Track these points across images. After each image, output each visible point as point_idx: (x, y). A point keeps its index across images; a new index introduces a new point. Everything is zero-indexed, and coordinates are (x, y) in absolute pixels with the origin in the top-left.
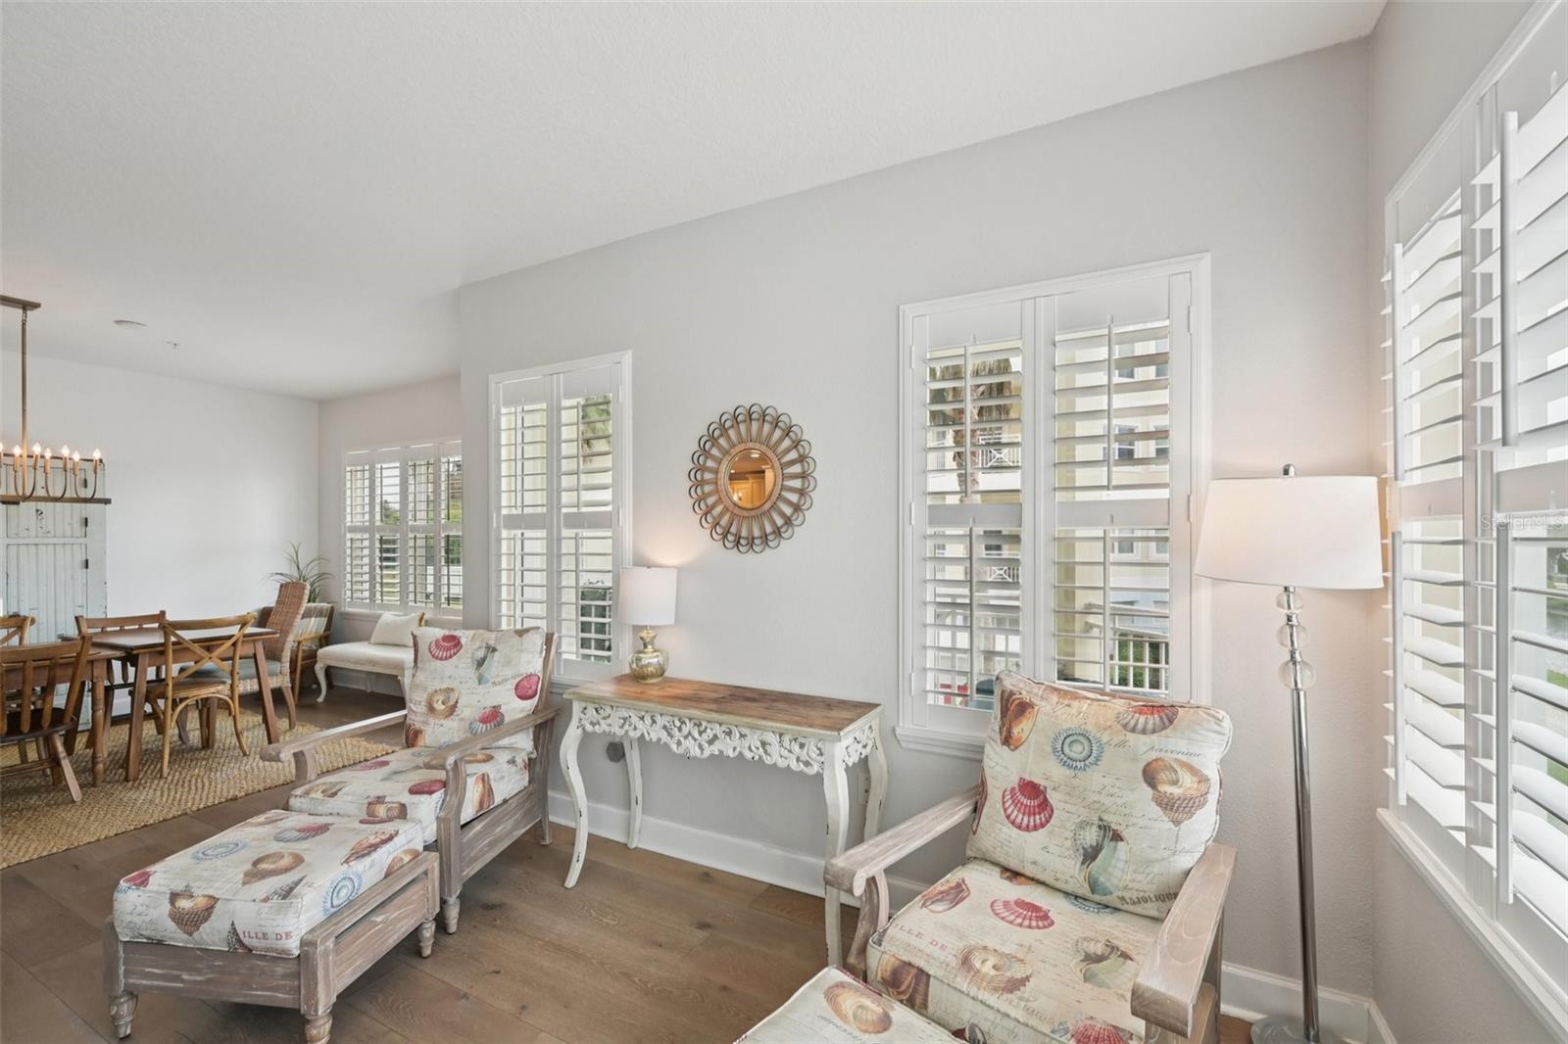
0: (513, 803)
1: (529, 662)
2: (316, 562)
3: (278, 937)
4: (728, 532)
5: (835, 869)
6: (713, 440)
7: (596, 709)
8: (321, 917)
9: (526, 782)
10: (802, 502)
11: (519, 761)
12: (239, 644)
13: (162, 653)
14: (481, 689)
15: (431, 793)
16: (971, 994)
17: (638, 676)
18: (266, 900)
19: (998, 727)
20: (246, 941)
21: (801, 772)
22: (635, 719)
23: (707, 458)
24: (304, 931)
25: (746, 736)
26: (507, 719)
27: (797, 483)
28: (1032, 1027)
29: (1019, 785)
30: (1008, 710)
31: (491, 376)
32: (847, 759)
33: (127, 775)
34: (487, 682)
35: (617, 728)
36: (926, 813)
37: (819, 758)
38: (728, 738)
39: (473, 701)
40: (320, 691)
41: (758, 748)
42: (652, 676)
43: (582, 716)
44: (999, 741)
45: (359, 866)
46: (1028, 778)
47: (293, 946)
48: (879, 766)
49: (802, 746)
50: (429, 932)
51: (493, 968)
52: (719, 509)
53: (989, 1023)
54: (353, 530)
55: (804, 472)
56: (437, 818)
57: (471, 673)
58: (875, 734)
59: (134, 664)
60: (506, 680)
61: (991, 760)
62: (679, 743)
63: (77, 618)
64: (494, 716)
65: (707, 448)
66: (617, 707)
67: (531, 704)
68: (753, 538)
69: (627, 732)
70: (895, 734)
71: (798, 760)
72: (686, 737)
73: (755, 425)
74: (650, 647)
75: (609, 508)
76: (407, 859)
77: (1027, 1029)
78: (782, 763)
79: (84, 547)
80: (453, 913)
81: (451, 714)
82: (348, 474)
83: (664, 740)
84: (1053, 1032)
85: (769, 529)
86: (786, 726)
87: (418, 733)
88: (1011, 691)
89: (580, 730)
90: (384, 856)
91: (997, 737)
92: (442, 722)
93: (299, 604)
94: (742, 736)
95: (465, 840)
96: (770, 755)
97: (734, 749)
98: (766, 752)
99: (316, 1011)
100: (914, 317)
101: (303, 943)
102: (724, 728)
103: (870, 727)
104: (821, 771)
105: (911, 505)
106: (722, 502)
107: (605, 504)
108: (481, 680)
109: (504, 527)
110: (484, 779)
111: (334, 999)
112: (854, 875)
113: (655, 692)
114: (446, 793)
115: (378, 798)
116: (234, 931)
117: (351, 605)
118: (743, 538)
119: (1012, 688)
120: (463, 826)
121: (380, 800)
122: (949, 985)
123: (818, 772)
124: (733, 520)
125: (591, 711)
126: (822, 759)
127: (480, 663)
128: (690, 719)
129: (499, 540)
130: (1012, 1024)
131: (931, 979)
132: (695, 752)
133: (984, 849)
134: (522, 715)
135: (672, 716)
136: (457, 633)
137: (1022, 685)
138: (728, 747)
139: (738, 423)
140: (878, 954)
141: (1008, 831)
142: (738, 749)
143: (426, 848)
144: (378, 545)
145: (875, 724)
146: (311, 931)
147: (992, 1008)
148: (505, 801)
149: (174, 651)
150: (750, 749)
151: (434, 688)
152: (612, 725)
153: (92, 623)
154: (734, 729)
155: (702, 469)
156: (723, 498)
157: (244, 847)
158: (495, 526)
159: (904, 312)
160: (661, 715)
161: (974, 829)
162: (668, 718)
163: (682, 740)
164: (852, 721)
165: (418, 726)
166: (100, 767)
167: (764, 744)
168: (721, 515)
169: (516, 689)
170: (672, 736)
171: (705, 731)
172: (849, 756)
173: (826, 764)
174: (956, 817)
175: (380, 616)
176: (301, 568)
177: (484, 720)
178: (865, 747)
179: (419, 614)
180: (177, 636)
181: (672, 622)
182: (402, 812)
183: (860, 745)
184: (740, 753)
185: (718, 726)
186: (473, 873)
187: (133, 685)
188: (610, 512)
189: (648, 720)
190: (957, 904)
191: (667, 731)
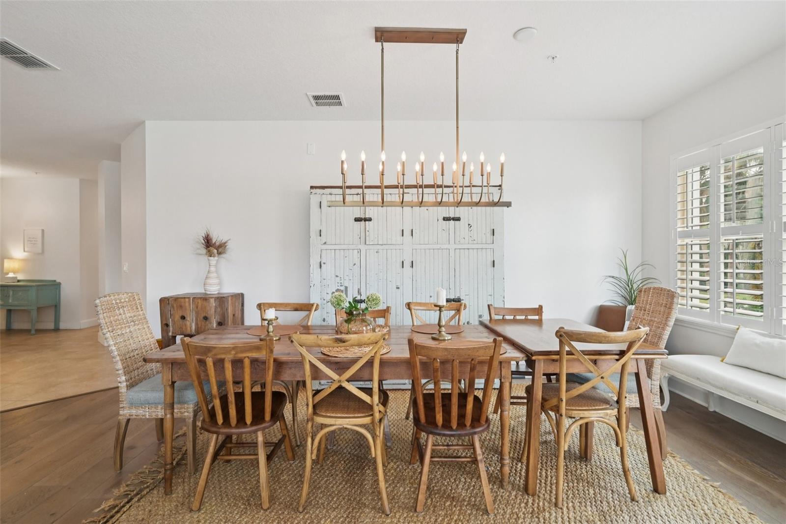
2: (640, 268)
63: (489, 306)
79: (492, 250)
153: (498, 311)
176: (629, 274)
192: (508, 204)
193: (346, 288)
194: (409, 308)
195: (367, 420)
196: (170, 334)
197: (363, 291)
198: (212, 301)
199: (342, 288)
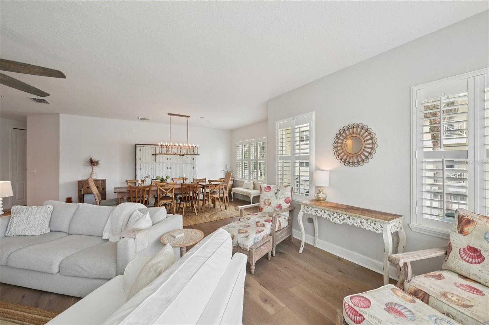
0: (285, 229)
1: (288, 194)
3: (246, 246)
4: (346, 161)
5: (393, 257)
6: (341, 134)
7: (308, 208)
8: (253, 244)
9: (287, 224)
10: (372, 152)
11: (286, 219)
12: (221, 186)
13: (208, 187)
14: (277, 200)
15: (269, 222)
16: (447, 304)
17: (318, 200)
18: (243, 238)
19: (457, 227)
20: (240, 245)
21: (375, 232)
22: (319, 211)
23: (338, 139)
24: (250, 246)
25: (355, 219)
26: (283, 208)
27: (370, 146)
28: (475, 319)
29: (467, 248)
30: (461, 222)
31: (276, 122)
32: (391, 230)
33: (203, 211)
34: (278, 198)
35: (314, 213)
36: (425, 250)
37: (381, 228)
38: (349, 219)
39: (275, 202)
40: (232, 198)
41: (359, 223)
42: (322, 200)
43: (304, 209)
44: (457, 232)
45: (258, 235)
46: (471, 246)
47: (248, 248)
48: (403, 235)
49: (375, 224)
50: (270, 254)
51: (285, 267)
52: (343, 154)
53: (456, 314)
54: (238, 160)
55: (373, 143)
56: (271, 228)
57: (274, 195)
58: (401, 225)
59: (204, 189)
60: (282, 198)
61: (454, 238)
62: (333, 219)
63: (193, 179)
64: (280, 207)
65: (339, 137)
66: (314, 207)
67: (288, 205)
68: (354, 163)
69: (317, 214)
70: (409, 226)
71: (373, 228)
72: (335, 218)
73: (355, 129)
74: (321, 192)
75: (309, 154)
76: (266, 236)
77: (472, 319)
78: (367, 229)
79: (193, 164)
80: (274, 252)
81: (270, 205)
82: (237, 147)
83: (328, 218)
84: (485, 323)
85: (360, 160)
86: (369, 218)
87: (262, 209)
88: (463, 215)
89: (303, 213)
90: (262, 234)
91: (457, 231)
92: (268, 207)
93: (230, 178)
94: (353, 219)
95: (276, 235)
96: (363, 226)
97: (351, 223)
98: (362, 224)
99: (253, 263)
100: (417, 90)
101: (250, 248)
102: (347, 216)
103: (399, 222)
104: (382, 233)
105: (416, 151)
106: (344, 152)
107: (307, 153)
108: (276, 198)
109: (279, 160)
110: (279, 221)
111: (255, 263)
112: (400, 260)
113: (324, 205)
114: (272, 223)
115: (258, 221)
116: (238, 243)
117: (238, 178)
118: (351, 162)
119: (464, 214)
120: (276, 232)
121: (259, 222)
122: (437, 299)
123: (381, 233)
124: (348, 157)
125: (306, 208)
126: (383, 229)
127: (276, 193)
128: (336, 213)
129: (278, 163)
130: (466, 317)
131: (430, 296)
132: (338, 222)
133: (451, 267)
134: (286, 207)
135: (331, 211)
136: (270, 186)
137: (468, 214)
138: (349, 222)
139: (349, 129)
140: (409, 285)
141: (462, 262)
142: (352, 223)
143: (269, 235)
144: (244, 164)
145: (401, 221)
146: (251, 246)
147: (457, 310)
148: (283, 228)
149: (210, 186)
150: (356, 223)
151: (265, 199)
152: (312, 212)
153: (196, 180)
154: (351, 217)
155: (337, 143)
156: (344, 151)
157: (236, 227)
158: (277, 159)
159: (412, 88)
160: (327, 211)
161: (446, 260)
162: (330, 212)
163: (334, 218)
164: (393, 219)
165: (262, 207)
166: (199, 209)
167: (361, 222)
168: (343, 156)
169: (285, 200)
170: (330, 217)
171: (341, 216)
172: (392, 230)
173: (384, 230)
174: (438, 254)
175: (244, 181)
177: (278, 207)
178: (397, 228)
179: (253, 181)
180: (211, 183)
181: (328, 186)
182: (264, 225)
183: (396, 228)
184: (353, 224)
185: (345, 215)
186: (278, 243)
187: (204, 193)
188: (309, 156)
189: (323, 212)
190: (439, 280)
191: (329, 215)
192: (199, 155)
193: (149, 176)
194: (173, 180)
195: (171, 201)
196: (82, 194)
197: (154, 177)
198: (100, 181)
199: (148, 176)
